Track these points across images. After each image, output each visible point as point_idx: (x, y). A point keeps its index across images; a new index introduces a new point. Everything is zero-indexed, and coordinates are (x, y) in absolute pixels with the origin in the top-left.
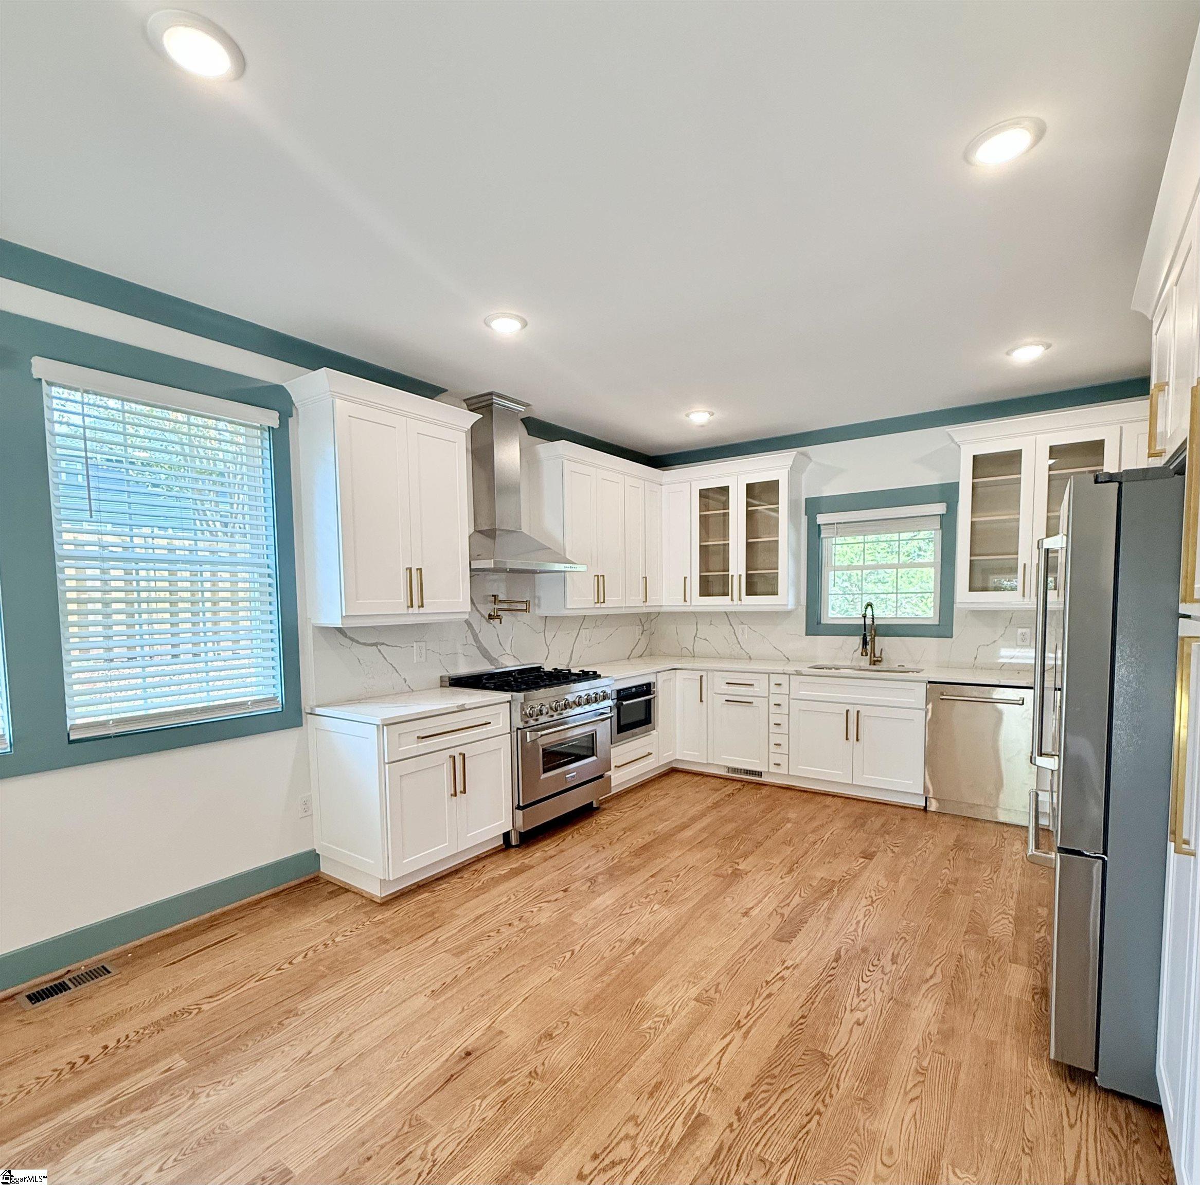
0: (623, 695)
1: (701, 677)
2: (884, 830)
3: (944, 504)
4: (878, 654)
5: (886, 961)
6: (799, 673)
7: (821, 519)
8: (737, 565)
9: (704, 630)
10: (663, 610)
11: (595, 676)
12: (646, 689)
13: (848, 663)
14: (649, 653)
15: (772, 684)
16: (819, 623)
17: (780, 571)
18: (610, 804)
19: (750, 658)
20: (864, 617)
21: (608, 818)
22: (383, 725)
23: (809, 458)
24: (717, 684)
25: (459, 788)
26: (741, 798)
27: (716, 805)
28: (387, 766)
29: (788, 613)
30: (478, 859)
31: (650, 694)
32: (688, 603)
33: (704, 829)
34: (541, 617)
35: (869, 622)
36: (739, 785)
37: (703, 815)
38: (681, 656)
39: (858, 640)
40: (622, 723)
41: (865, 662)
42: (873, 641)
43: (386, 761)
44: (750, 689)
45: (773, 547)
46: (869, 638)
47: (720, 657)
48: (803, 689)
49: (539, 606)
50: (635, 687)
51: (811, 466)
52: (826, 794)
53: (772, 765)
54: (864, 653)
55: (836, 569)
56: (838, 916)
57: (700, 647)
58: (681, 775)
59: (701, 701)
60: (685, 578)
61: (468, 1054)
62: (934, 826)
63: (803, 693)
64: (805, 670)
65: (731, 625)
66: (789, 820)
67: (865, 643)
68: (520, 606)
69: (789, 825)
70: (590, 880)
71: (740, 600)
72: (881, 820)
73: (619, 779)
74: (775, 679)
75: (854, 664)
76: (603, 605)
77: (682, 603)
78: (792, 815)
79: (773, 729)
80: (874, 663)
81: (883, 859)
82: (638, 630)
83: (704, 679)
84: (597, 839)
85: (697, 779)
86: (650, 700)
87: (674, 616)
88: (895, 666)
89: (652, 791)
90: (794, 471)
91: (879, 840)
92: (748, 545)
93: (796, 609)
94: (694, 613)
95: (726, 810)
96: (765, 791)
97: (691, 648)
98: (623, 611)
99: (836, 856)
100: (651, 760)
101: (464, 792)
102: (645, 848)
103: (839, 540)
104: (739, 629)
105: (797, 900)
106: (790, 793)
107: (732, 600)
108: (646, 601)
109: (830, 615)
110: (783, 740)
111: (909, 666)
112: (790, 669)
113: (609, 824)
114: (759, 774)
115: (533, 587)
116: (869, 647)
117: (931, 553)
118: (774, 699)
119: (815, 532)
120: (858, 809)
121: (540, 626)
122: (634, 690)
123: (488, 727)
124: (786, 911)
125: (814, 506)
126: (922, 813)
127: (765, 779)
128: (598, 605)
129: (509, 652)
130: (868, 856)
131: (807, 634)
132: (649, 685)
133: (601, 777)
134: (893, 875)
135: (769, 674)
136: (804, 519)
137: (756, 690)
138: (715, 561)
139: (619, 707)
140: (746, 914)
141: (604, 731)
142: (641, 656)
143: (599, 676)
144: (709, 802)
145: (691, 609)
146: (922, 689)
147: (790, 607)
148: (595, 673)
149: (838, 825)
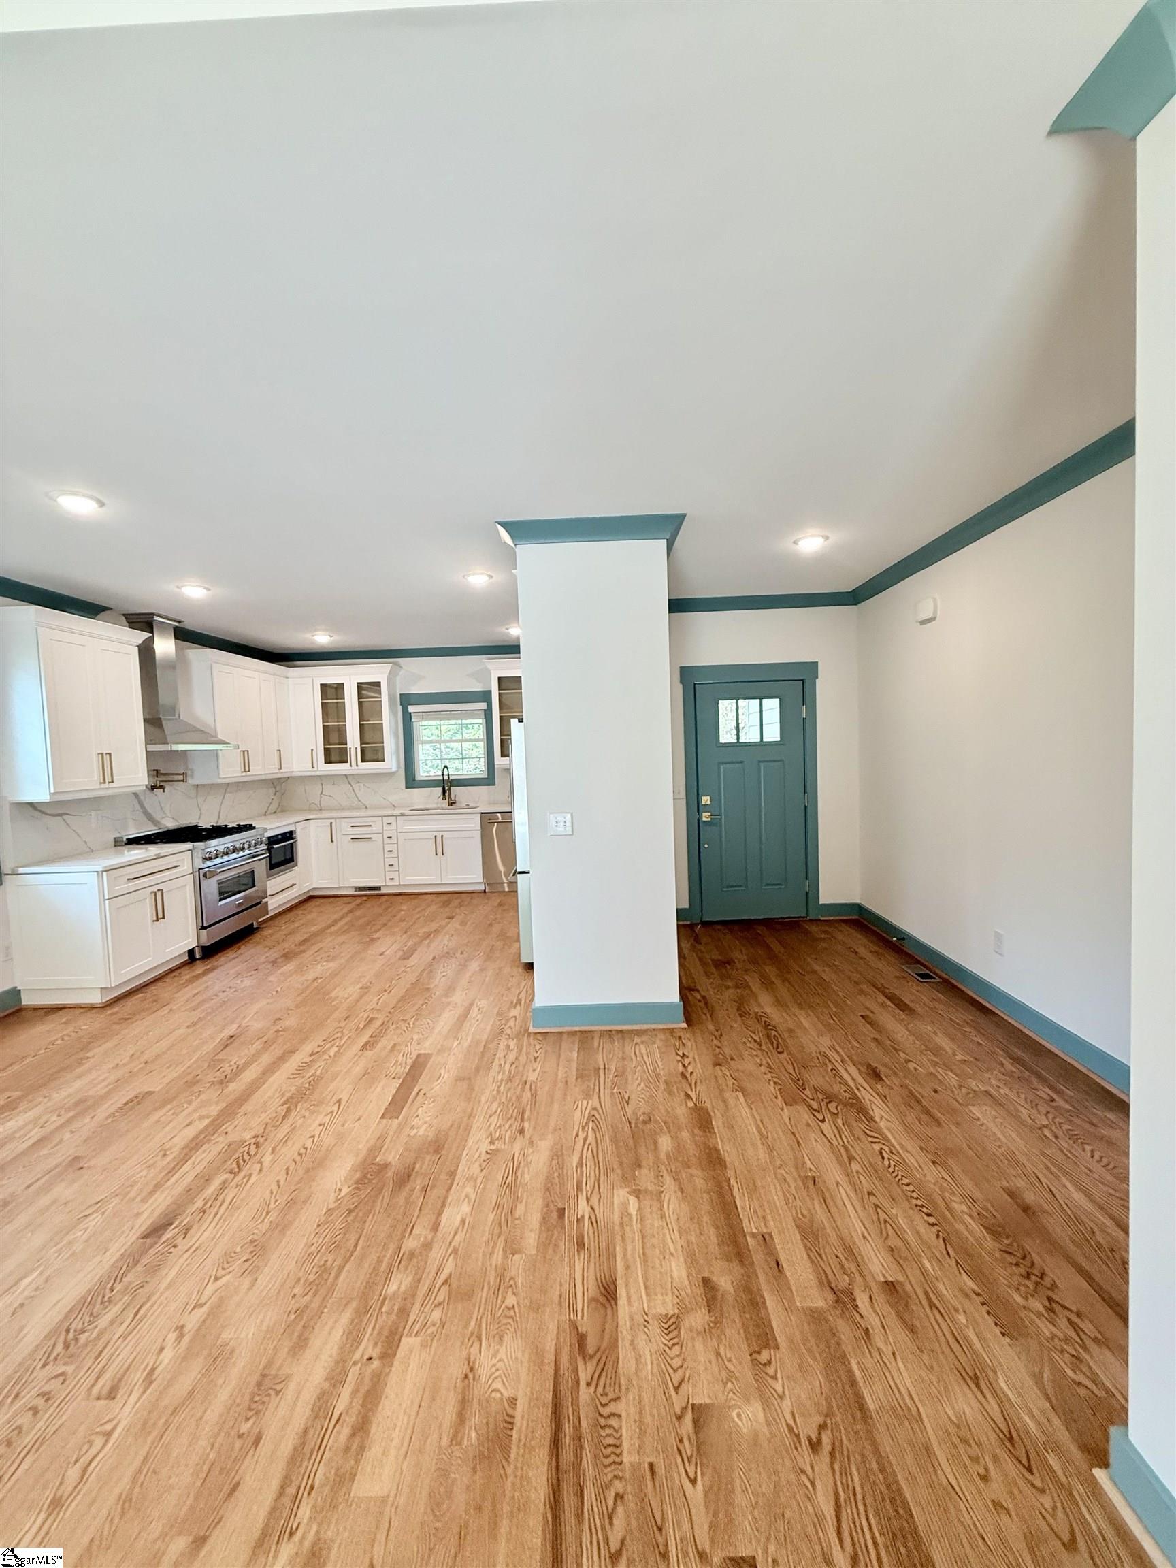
0: (273, 841)
1: (331, 823)
2: (460, 905)
3: (486, 704)
4: (453, 799)
5: (458, 954)
6: (403, 815)
7: (411, 709)
8: (353, 740)
9: (329, 789)
10: (293, 774)
11: (251, 827)
12: (289, 836)
13: (435, 806)
14: (281, 810)
15: (385, 824)
16: (414, 780)
17: (385, 745)
18: (268, 924)
19: (366, 807)
20: (443, 774)
21: (270, 931)
22: (103, 872)
23: (401, 667)
24: (344, 828)
25: (160, 916)
26: (368, 905)
27: (350, 911)
28: (107, 902)
29: (392, 774)
30: (172, 971)
31: (292, 839)
32: (315, 769)
33: (346, 924)
34: (194, 785)
35: (446, 778)
36: (365, 898)
37: (342, 918)
38: (310, 810)
39: (440, 790)
40: (273, 862)
41: (445, 804)
42: (449, 790)
43: (107, 898)
44: (370, 828)
45: (380, 728)
46: (446, 789)
47: (343, 809)
48: (404, 825)
49: (192, 776)
50: (281, 834)
51: (402, 672)
52: (426, 893)
53: (387, 880)
54: (444, 798)
55: (423, 742)
56: (434, 945)
57: (326, 802)
58: (318, 900)
59: (332, 841)
60: (312, 750)
61: (232, 1037)
62: (488, 899)
63: (406, 828)
64: (407, 812)
65: (350, 784)
66: (402, 910)
67: (444, 792)
68: (176, 778)
69: (403, 913)
70: (272, 962)
71: (357, 765)
72: (459, 900)
73: (274, 904)
74: (386, 820)
75: (439, 806)
76: (248, 773)
77: (311, 769)
78: (404, 907)
79: (388, 869)
80: (451, 804)
81: (459, 918)
82: (272, 791)
83: (333, 825)
84: (268, 943)
85: (332, 900)
86: (292, 844)
87: (303, 779)
88: (464, 805)
89: (299, 911)
90: (391, 677)
91: (457, 910)
92: (361, 726)
93: (397, 771)
94: (319, 776)
95: (358, 913)
96: (384, 899)
97: (318, 803)
98: (263, 777)
99: (432, 921)
100: (295, 889)
101: (164, 918)
102: (305, 941)
103: (424, 723)
104: (356, 787)
105: (410, 943)
106: (401, 897)
107: (351, 766)
108: (281, 769)
109: (421, 774)
110: (393, 847)
111: (471, 805)
112: (396, 812)
113: (271, 935)
114: (379, 888)
115: (186, 763)
116: (447, 794)
117: (481, 733)
118: (387, 834)
119: (407, 718)
120: (445, 898)
121: (193, 793)
122: (280, 837)
123: (177, 870)
124: (405, 949)
125: (406, 700)
126: (483, 894)
127: (383, 891)
128: (244, 774)
129: (169, 815)
130: (451, 918)
131: (406, 788)
132: (291, 833)
133: (260, 903)
134: (463, 923)
135: (382, 817)
136: (400, 708)
137: (374, 829)
138: (334, 738)
139: (269, 850)
140: (381, 954)
141: (261, 868)
142: (275, 813)
143: (254, 828)
144: (345, 910)
145: (318, 773)
146: (478, 817)
147: (394, 769)
148: (251, 825)
149: (433, 908)
